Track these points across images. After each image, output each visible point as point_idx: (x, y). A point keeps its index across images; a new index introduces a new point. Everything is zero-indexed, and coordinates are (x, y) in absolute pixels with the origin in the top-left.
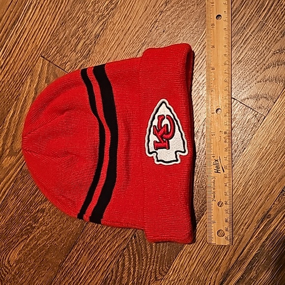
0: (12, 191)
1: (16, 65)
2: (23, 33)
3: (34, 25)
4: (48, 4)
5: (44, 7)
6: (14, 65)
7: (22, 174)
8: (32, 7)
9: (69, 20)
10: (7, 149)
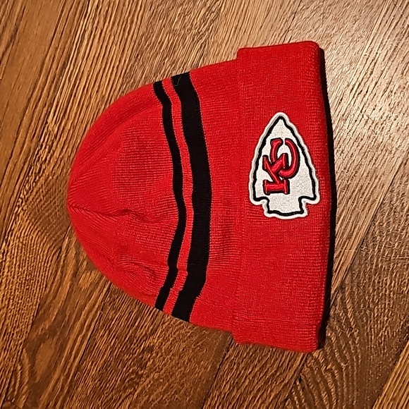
0: (99, 323)
1: (76, 131)
3: (94, 64)
4: (110, 28)
5: (106, 33)
6: (74, 132)
7: (110, 297)
8: (86, 36)
9: (147, 49)
10: (84, 260)
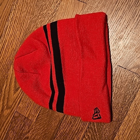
2: (6, 43)
